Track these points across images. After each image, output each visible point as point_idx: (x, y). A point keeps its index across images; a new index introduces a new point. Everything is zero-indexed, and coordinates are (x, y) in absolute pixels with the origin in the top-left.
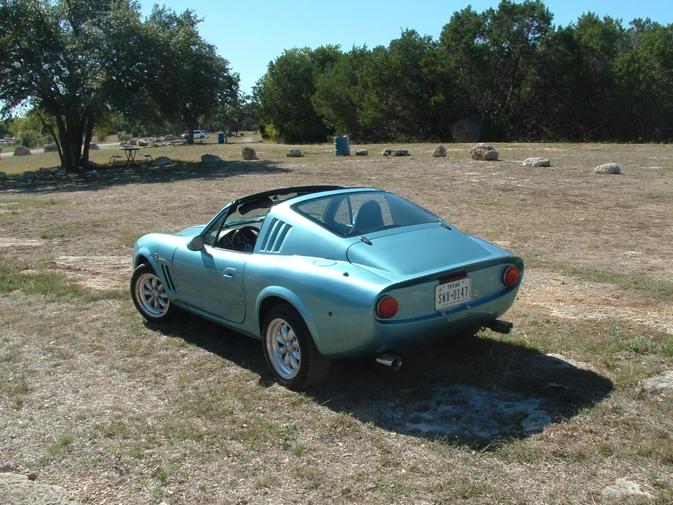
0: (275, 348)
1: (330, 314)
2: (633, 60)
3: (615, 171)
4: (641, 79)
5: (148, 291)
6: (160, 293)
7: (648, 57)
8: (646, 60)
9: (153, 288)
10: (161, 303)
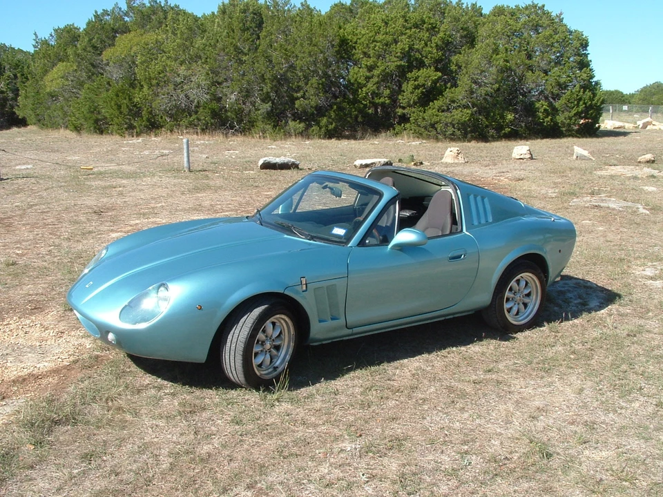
1: (560, 251)
5: (259, 345)
6: (273, 340)
9: (266, 336)
10: (276, 353)
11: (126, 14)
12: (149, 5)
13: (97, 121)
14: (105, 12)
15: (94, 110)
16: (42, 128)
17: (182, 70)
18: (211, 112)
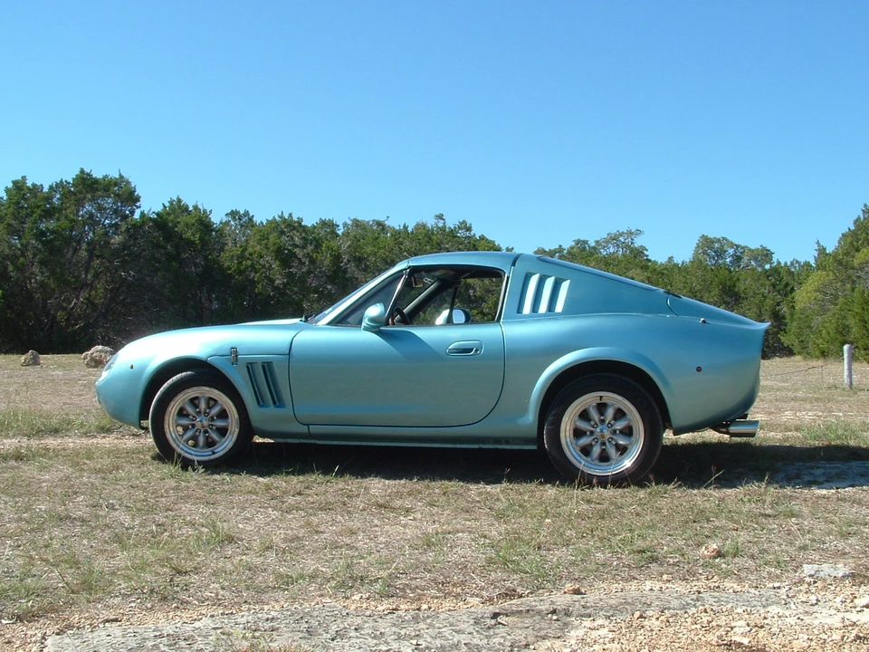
0: (568, 440)
1: (699, 369)
2: (241, 257)
4: (256, 279)
5: (186, 419)
6: (212, 419)
7: (264, 253)
8: (261, 257)
9: (200, 412)
10: (215, 436)
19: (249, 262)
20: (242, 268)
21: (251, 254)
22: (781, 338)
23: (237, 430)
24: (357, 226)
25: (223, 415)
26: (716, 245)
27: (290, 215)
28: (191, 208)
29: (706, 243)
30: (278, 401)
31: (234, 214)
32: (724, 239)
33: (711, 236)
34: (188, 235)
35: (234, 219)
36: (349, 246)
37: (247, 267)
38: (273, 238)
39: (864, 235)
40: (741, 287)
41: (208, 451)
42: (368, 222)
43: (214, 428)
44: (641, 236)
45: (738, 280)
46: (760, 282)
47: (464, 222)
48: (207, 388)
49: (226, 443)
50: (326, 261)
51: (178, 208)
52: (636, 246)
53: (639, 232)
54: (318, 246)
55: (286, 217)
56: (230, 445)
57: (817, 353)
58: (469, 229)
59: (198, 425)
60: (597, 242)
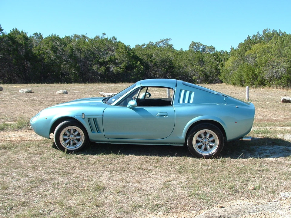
0: (195, 144)
1: (236, 122)
2: (40, 50)
3: (66, 93)
4: (45, 57)
5: (67, 136)
6: (75, 136)
7: (47, 48)
8: (46, 50)
9: (71, 134)
10: (76, 142)
11: (262, 37)
12: (272, 32)
13: (241, 81)
14: (254, 36)
15: (241, 76)
16: (227, 84)
17: (277, 60)
18: (287, 79)
19: (42, 52)
20: (40, 53)
21: (43, 49)
22: (219, 77)
23: (84, 140)
24: (76, 37)
25: (79, 134)
26: (197, 45)
27: (55, 34)
28: (20, 32)
29: (193, 44)
30: (98, 130)
31: (36, 34)
32: (199, 43)
33: (195, 42)
34: (20, 42)
35: (36, 36)
36: (76, 45)
37: (41, 53)
38: (50, 43)
39: (248, 45)
40: (205, 59)
41: (74, 147)
42: (80, 35)
43: (76, 139)
44: (171, 40)
45: (204, 57)
46: (211, 57)
47: (114, 37)
48: (74, 126)
49: (80, 144)
50: (68, 50)
51: (16, 32)
52: (169, 44)
53: (170, 39)
54: (66, 45)
55: (54, 35)
56: (82, 145)
57: (232, 83)
58: (116, 39)
59: (71, 138)
60: (156, 42)
